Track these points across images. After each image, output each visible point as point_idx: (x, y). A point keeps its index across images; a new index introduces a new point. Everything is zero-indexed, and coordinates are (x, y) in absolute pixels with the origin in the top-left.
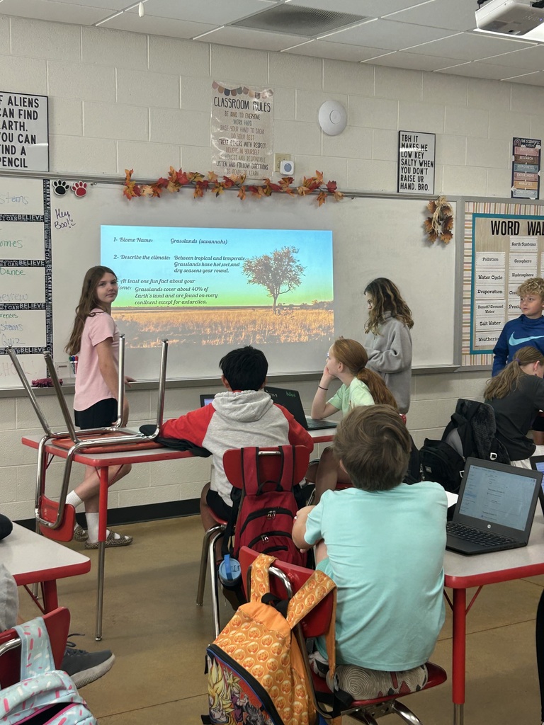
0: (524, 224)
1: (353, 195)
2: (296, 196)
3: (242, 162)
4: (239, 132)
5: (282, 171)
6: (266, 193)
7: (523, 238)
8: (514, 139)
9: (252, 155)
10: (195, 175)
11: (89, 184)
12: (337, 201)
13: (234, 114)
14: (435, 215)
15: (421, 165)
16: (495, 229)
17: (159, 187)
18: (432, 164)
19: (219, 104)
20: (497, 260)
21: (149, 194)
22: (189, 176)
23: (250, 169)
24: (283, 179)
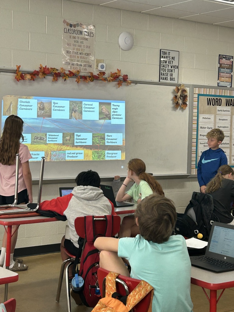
0: (224, 100)
1: (136, 82)
2: (106, 82)
3: (78, 63)
4: (77, 47)
5: (100, 68)
6: (91, 80)
7: (224, 107)
8: (220, 55)
9: (84, 60)
10: (53, 69)
12: (128, 85)
13: (74, 38)
14: (179, 94)
15: (172, 67)
16: (209, 102)
17: (34, 75)
18: (177, 67)
19: (67, 32)
20: (210, 119)
21: (29, 79)
22: (50, 70)
23: (82, 67)
24: (99, 73)
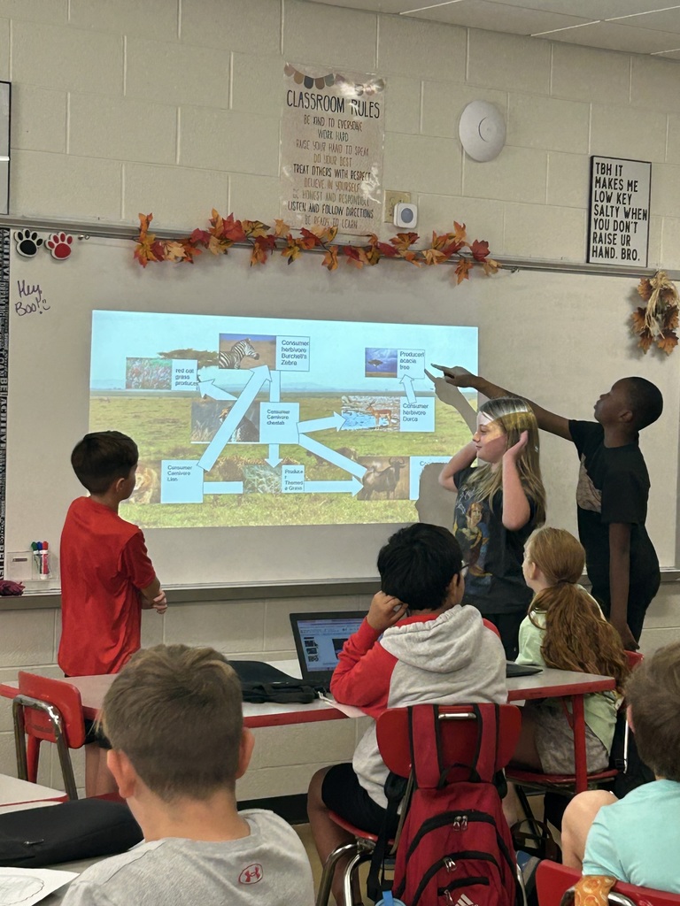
1: (513, 266)
2: (420, 264)
3: (330, 203)
4: (327, 152)
5: (398, 221)
6: (370, 260)
9: (348, 193)
10: (254, 225)
11: (75, 237)
12: (488, 276)
13: (318, 121)
14: (651, 305)
15: (627, 215)
17: (193, 244)
18: (645, 215)
19: (295, 102)
21: (176, 257)
22: (245, 227)
23: (344, 216)
24: (398, 235)
